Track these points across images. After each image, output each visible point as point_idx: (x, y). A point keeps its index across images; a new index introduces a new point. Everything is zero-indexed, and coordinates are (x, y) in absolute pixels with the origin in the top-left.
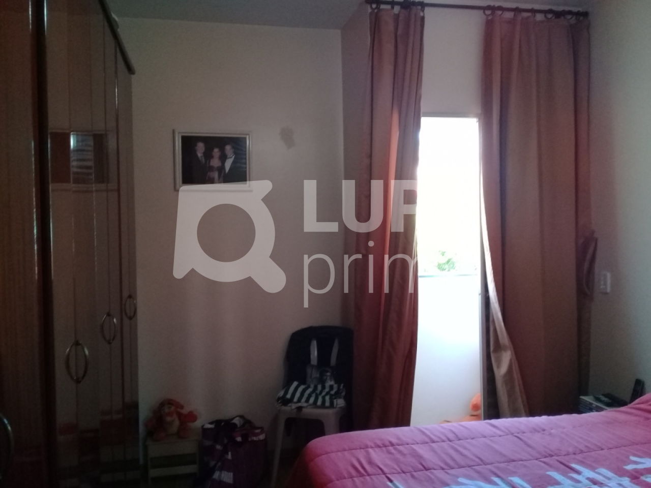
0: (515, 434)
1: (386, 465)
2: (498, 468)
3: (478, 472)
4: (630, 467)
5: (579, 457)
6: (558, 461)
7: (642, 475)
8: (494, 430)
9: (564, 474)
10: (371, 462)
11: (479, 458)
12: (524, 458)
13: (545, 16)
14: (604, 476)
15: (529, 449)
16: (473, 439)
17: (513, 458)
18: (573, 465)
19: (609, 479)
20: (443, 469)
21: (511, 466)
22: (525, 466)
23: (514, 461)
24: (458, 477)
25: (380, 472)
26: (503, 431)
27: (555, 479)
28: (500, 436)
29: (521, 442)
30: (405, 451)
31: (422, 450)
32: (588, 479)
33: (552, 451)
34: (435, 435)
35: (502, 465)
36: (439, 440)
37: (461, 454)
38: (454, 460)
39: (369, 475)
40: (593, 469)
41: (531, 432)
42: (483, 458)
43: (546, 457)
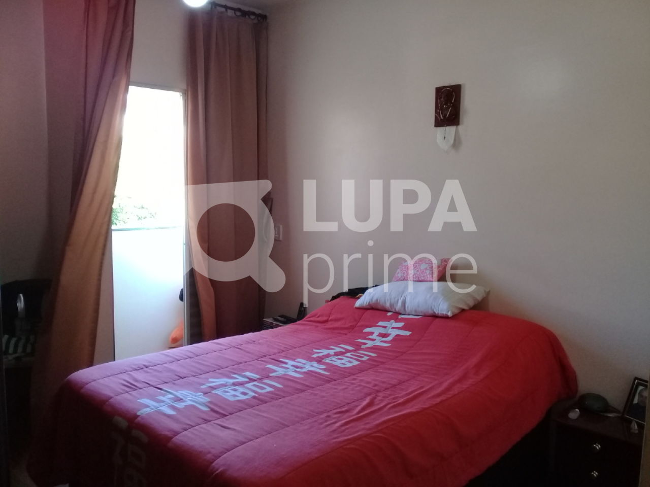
0: (236, 347)
1: (150, 381)
2: (233, 369)
3: (220, 374)
4: (315, 356)
5: (283, 354)
6: (270, 358)
7: (323, 359)
8: (219, 346)
9: (278, 366)
10: (136, 381)
11: (217, 365)
12: (247, 360)
13: (235, 13)
14: (303, 363)
15: (250, 355)
16: (207, 354)
17: (240, 361)
18: (281, 360)
19: (304, 364)
20: (194, 376)
21: (241, 366)
22: (250, 365)
23: (242, 363)
24: (208, 379)
25: (148, 385)
26: (227, 346)
27: (273, 369)
28: (225, 350)
29: (242, 351)
30: (160, 370)
31: (173, 367)
32: (292, 366)
33: (264, 353)
34: (177, 356)
35: (235, 367)
36: (181, 358)
37: (204, 365)
38: (200, 369)
39: (140, 389)
40: (294, 360)
41: (246, 344)
42: (220, 365)
43: (261, 358)
